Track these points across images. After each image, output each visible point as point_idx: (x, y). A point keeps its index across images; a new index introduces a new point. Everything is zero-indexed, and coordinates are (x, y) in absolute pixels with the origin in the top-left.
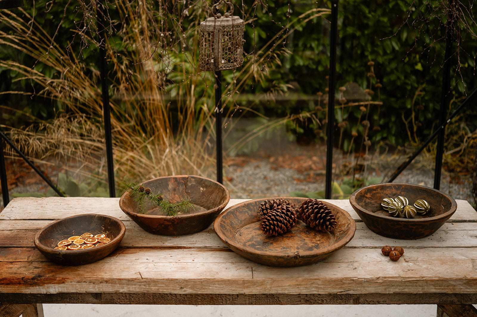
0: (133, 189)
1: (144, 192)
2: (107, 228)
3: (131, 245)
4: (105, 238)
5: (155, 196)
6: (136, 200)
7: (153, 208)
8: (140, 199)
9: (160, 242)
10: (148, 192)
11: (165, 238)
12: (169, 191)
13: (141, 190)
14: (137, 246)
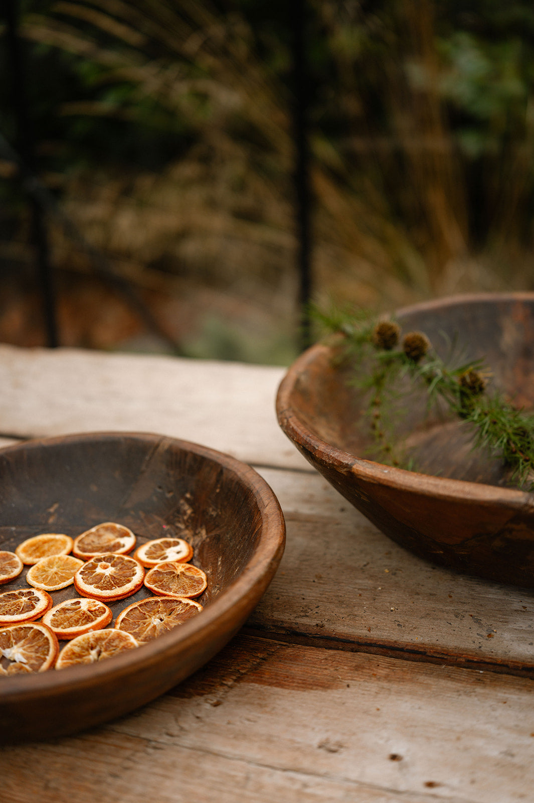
0: (348, 336)
1: (399, 350)
2: (205, 512)
3: (309, 622)
4: (180, 568)
5: (449, 371)
6: (357, 383)
7: (429, 426)
8: (378, 381)
9: (467, 621)
10: (415, 353)
11: (493, 594)
12: (502, 355)
13: (386, 339)
14: (342, 628)
